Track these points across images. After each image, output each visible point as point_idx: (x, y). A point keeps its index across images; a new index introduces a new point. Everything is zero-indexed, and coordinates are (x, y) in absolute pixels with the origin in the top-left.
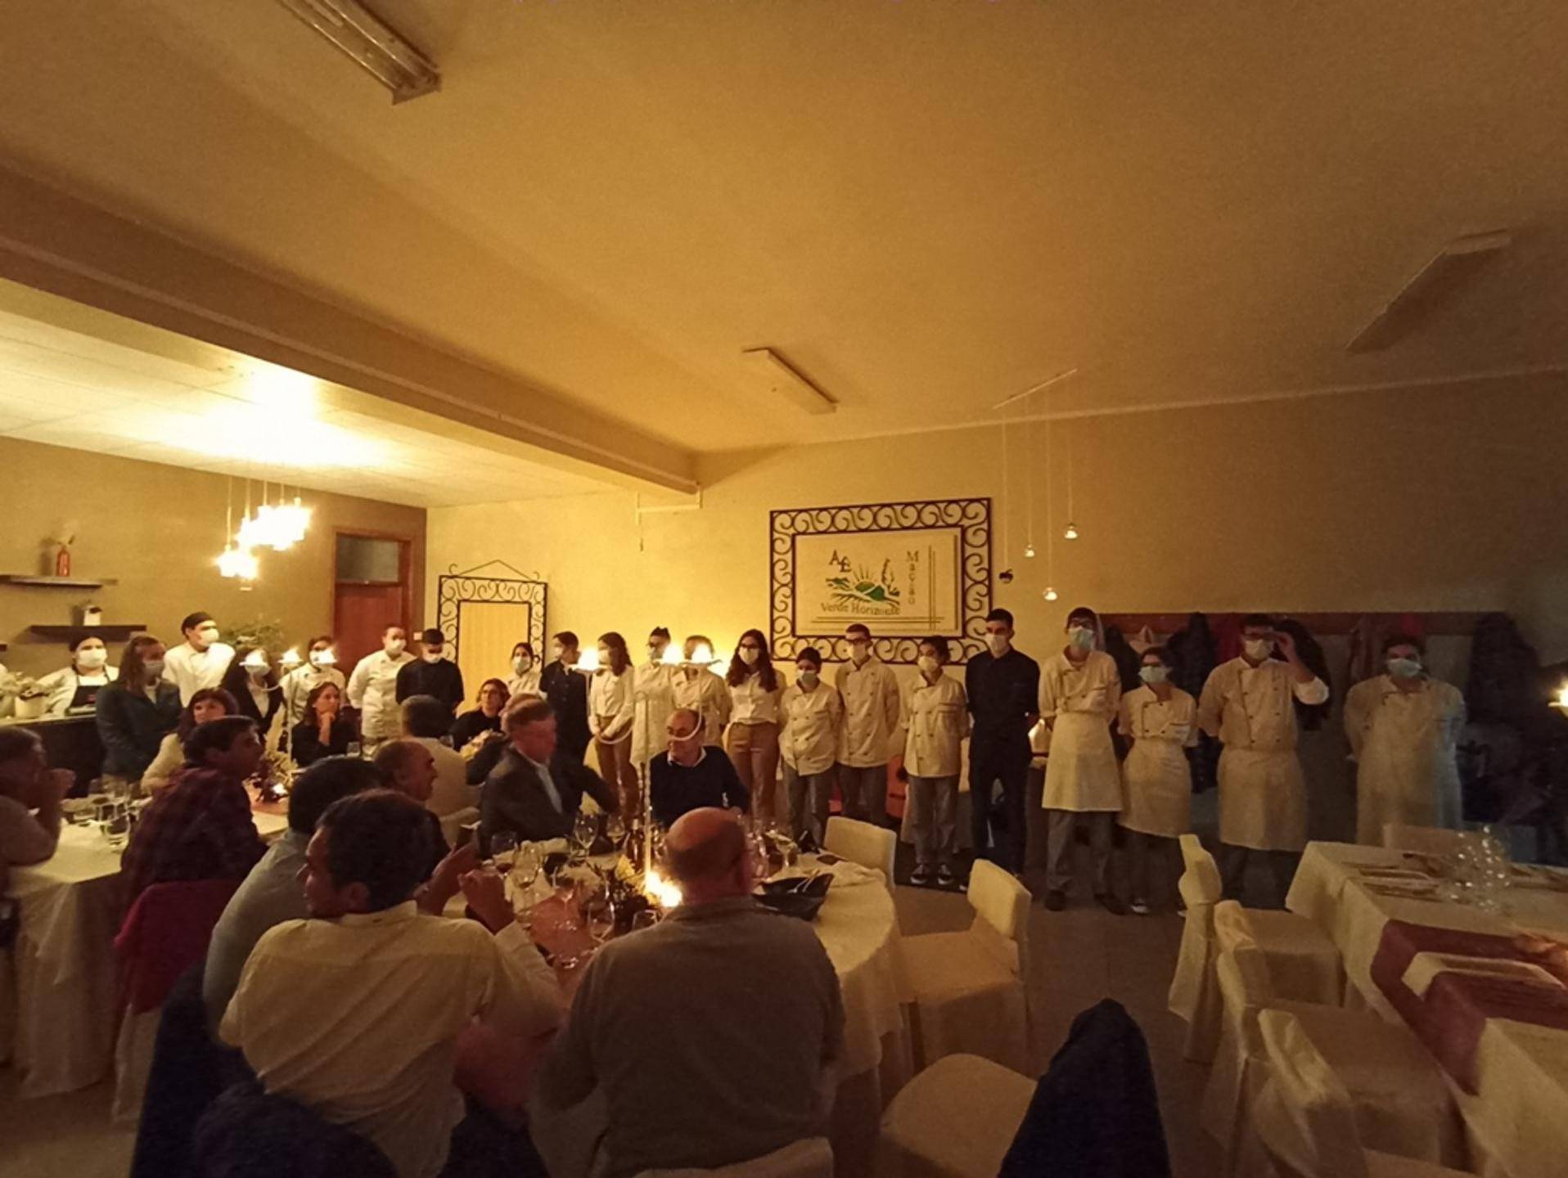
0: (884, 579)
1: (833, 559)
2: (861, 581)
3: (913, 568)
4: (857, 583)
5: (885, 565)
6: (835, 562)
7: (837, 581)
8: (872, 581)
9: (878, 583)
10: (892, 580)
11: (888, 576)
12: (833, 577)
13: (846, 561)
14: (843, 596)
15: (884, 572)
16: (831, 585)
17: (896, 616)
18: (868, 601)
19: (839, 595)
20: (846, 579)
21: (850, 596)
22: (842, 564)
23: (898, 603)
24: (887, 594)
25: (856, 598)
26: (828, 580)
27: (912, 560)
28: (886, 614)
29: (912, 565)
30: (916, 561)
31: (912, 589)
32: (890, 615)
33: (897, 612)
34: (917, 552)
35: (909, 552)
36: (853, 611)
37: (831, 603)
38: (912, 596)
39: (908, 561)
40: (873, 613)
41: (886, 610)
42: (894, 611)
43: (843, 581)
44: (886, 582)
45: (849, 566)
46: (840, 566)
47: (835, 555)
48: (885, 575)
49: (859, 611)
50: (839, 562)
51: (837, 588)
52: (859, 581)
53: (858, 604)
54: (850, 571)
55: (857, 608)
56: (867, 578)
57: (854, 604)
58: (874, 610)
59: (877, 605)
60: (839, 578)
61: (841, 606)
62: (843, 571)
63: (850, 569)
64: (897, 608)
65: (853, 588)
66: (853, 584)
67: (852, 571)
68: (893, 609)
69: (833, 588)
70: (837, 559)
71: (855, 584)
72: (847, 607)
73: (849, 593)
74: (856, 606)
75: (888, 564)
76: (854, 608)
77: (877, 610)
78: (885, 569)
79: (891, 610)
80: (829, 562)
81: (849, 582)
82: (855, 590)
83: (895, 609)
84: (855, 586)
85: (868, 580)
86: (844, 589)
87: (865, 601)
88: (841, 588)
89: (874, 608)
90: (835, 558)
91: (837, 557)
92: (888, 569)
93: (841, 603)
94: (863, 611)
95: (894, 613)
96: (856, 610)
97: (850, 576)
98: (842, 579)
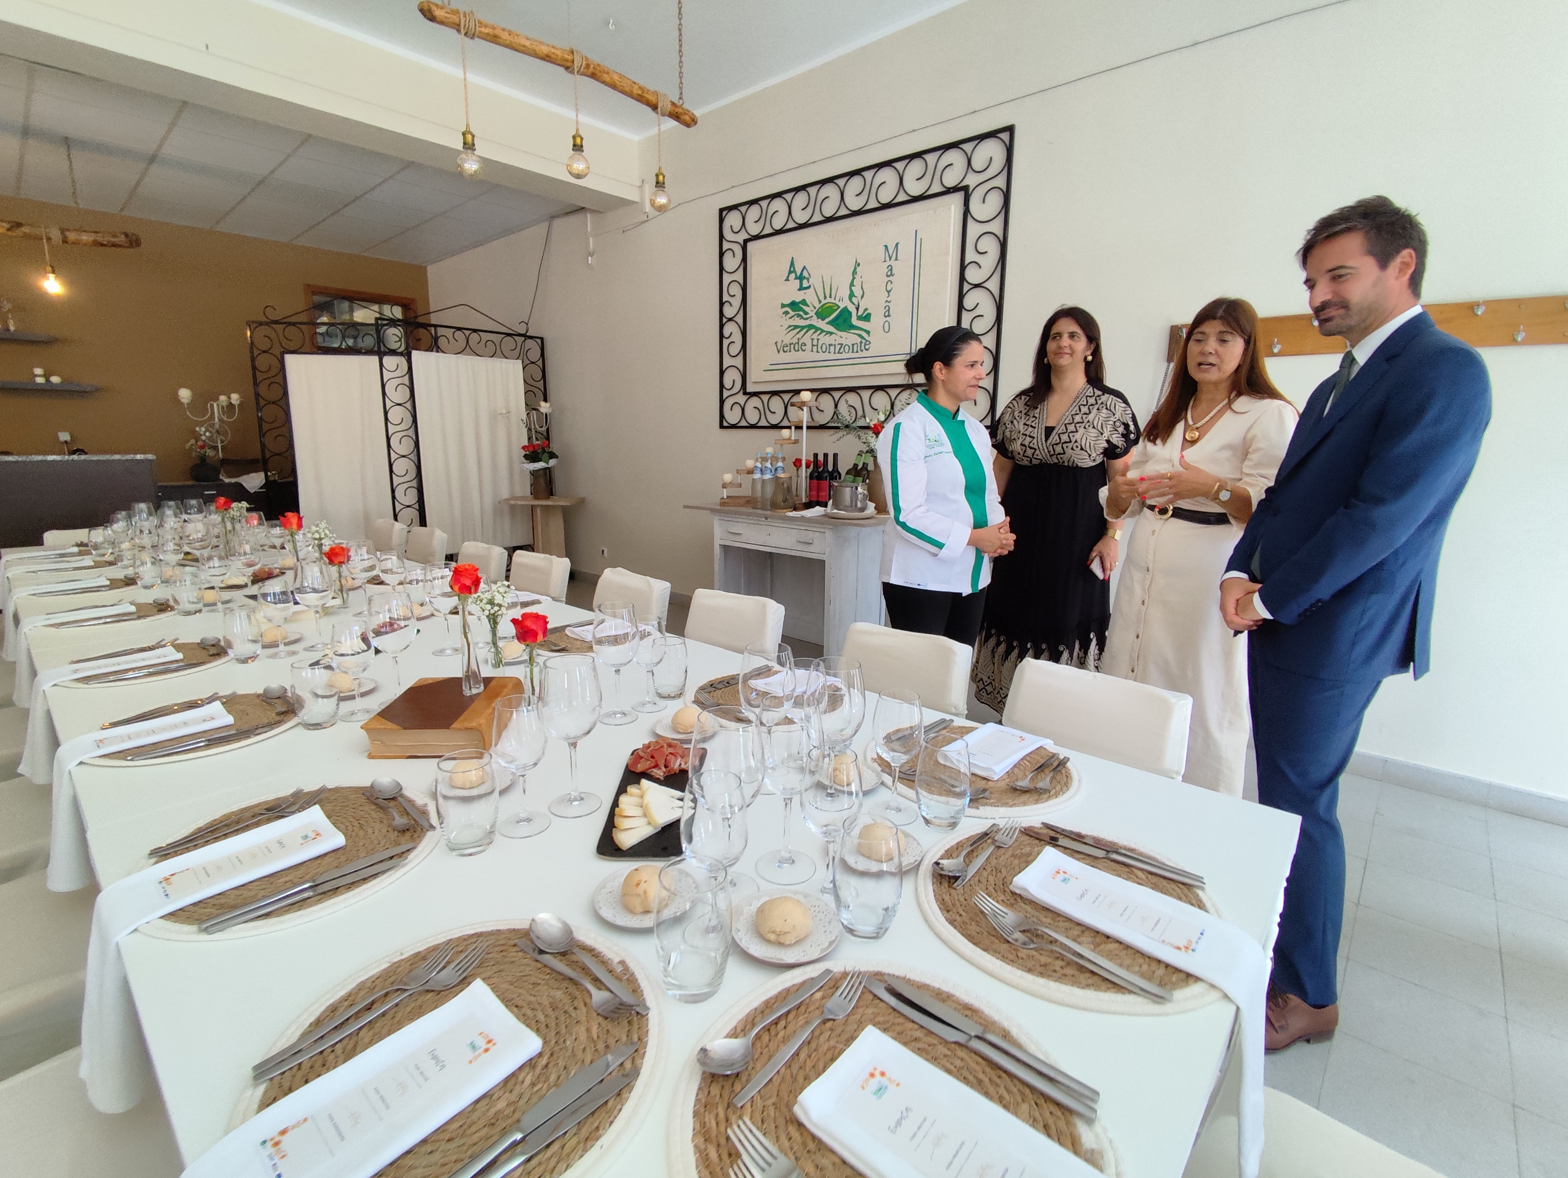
0: (852, 295)
1: (790, 272)
2: (824, 302)
3: (890, 273)
4: (818, 306)
5: (854, 272)
6: (793, 276)
7: (794, 305)
8: (837, 302)
9: (845, 303)
10: (862, 297)
11: (857, 291)
12: (788, 302)
13: (805, 274)
14: (803, 328)
15: (852, 285)
16: (786, 313)
17: (866, 352)
18: (831, 333)
19: (796, 327)
20: (804, 302)
21: (811, 327)
22: (801, 278)
23: (868, 332)
24: (854, 321)
25: (817, 329)
26: (783, 306)
27: (890, 258)
28: (853, 352)
29: (890, 268)
30: (896, 259)
31: (887, 308)
32: (857, 352)
33: (867, 347)
34: (897, 244)
35: (886, 247)
36: (812, 351)
37: (787, 339)
38: (888, 319)
39: (885, 261)
40: (837, 352)
41: (853, 345)
42: (863, 345)
43: (801, 305)
44: (854, 299)
45: (808, 279)
46: (798, 281)
47: (792, 264)
48: (853, 288)
49: (820, 350)
50: (796, 275)
51: (793, 316)
52: (820, 302)
53: (818, 340)
54: (809, 287)
55: (817, 346)
56: (830, 297)
57: (812, 339)
58: (838, 347)
59: (841, 337)
60: (797, 301)
61: (798, 343)
62: (801, 288)
63: (810, 283)
64: (867, 341)
65: (812, 314)
66: (813, 309)
67: (812, 287)
68: (861, 342)
69: (789, 316)
70: (795, 271)
71: (815, 308)
72: (805, 345)
73: (808, 322)
74: (815, 343)
75: (858, 268)
76: (813, 345)
77: (842, 344)
78: (854, 278)
79: (859, 344)
80: (785, 278)
81: (808, 306)
82: (815, 317)
83: (864, 341)
84: (815, 311)
85: (832, 300)
86: (802, 318)
87: (828, 333)
88: (799, 316)
89: (837, 343)
90: (792, 269)
91: (794, 268)
92: (857, 277)
93: (798, 339)
94: (824, 350)
95: (863, 348)
96: (815, 348)
97: (809, 296)
98: (800, 302)
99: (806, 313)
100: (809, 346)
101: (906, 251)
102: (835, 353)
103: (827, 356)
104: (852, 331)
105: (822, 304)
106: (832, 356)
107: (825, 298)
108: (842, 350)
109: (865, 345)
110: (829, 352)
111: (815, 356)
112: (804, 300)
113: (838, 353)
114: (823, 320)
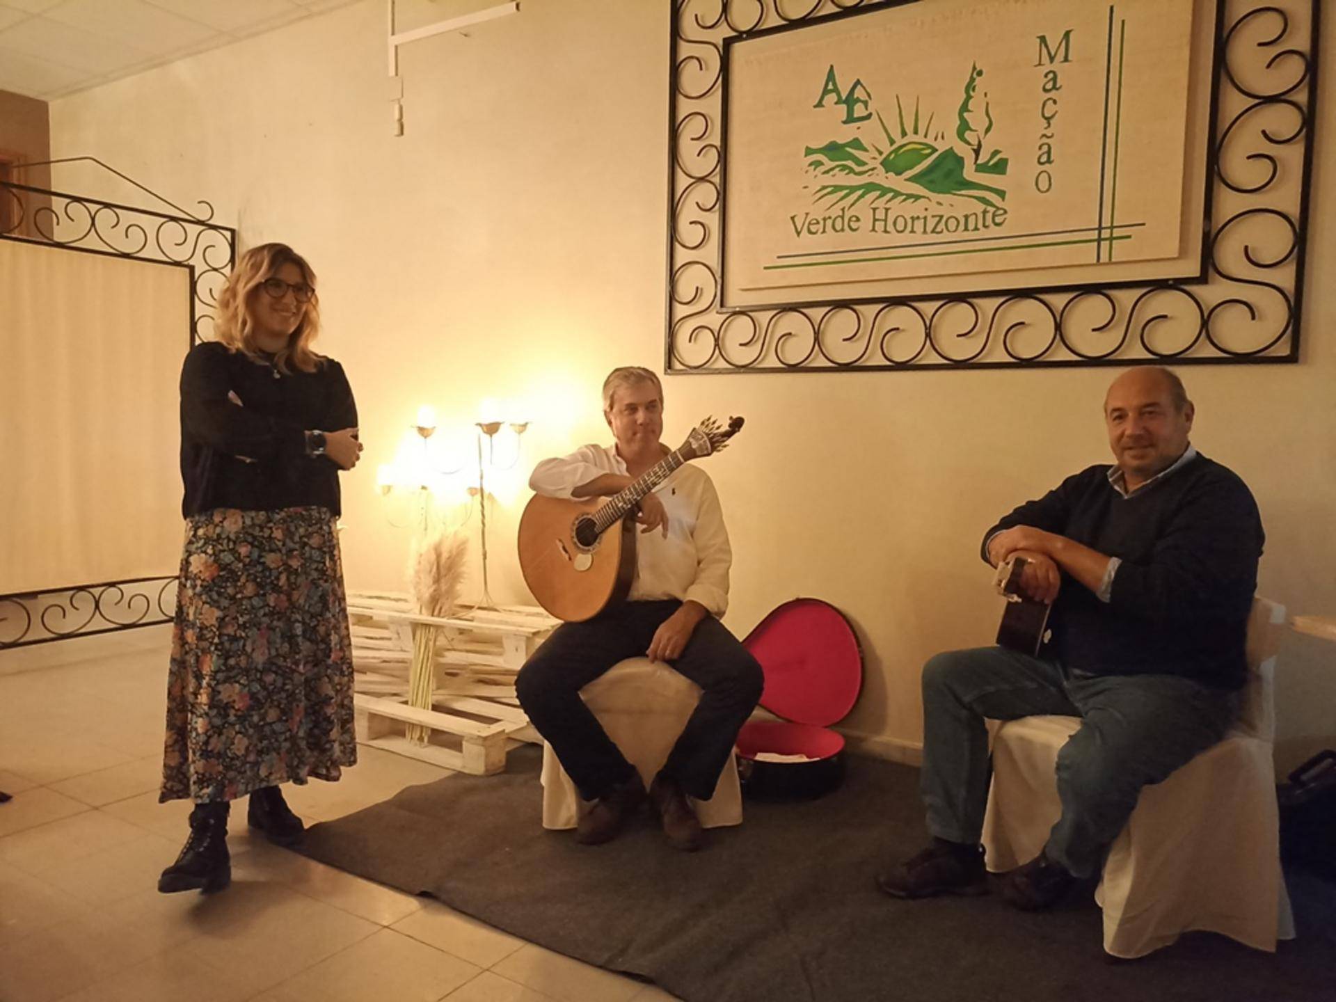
0: (964, 127)
1: (826, 92)
2: (900, 141)
3: (1052, 85)
4: (887, 149)
5: (970, 87)
6: (833, 96)
7: (833, 150)
8: (930, 141)
9: (950, 141)
10: (988, 130)
11: (976, 119)
12: (820, 144)
13: (859, 93)
14: (853, 189)
15: (964, 108)
16: (819, 163)
17: (994, 231)
18: (917, 197)
19: (837, 188)
20: (856, 144)
21: (870, 187)
22: (850, 101)
23: (1002, 194)
24: (969, 173)
25: (885, 191)
26: (809, 151)
27: (1052, 59)
28: (966, 229)
29: (1051, 76)
30: (1066, 59)
31: (1045, 148)
32: (976, 229)
33: (998, 220)
34: (1067, 34)
35: (1043, 39)
36: (873, 230)
37: (818, 212)
38: (1047, 167)
39: (1040, 64)
40: (929, 229)
41: (966, 217)
42: (989, 216)
43: (848, 149)
44: (968, 135)
45: (866, 103)
46: (844, 107)
47: (831, 76)
48: (965, 115)
49: (890, 228)
50: (839, 95)
51: (832, 169)
52: (892, 142)
53: (887, 210)
54: (869, 116)
55: (885, 220)
56: (916, 132)
57: (874, 209)
58: (931, 223)
59: (939, 204)
60: (840, 142)
61: (842, 217)
62: (850, 119)
63: (870, 110)
64: (998, 209)
65: (876, 164)
66: (877, 155)
67: (875, 116)
68: (985, 212)
69: (822, 169)
70: (836, 90)
71: (881, 153)
72: (858, 220)
73: (864, 179)
74: (880, 214)
75: (978, 79)
76: (875, 220)
77: (941, 217)
78: (969, 97)
79: (980, 216)
80: (816, 101)
81: (866, 150)
82: (881, 169)
83: (992, 209)
84: (881, 158)
85: (920, 138)
86: (852, 171)
87: (909, 196)
88: (844, 168)
89: (929, 214)
90: (830, 87)
91: (835, 84)
92: (977, 95)
93: (843, 210)
94: (900, 228)
95: (989, 221)
96: (880, 226)
97: (869, 133)
98: (847, 145)
99: (861, 163)
100: (866, 223)
101: (1090, 43)
102: (925, 232)
103: (907, 238)
104: (963, 192)
105: (895, 146)
106: (918, 238)
107: (904, 134)
108: (942, 226)
109: (994, 216)
110: (912, 231)
111: (880, 239)
112: (856, 140)
113: (933, 231)
114: (899, 173)
